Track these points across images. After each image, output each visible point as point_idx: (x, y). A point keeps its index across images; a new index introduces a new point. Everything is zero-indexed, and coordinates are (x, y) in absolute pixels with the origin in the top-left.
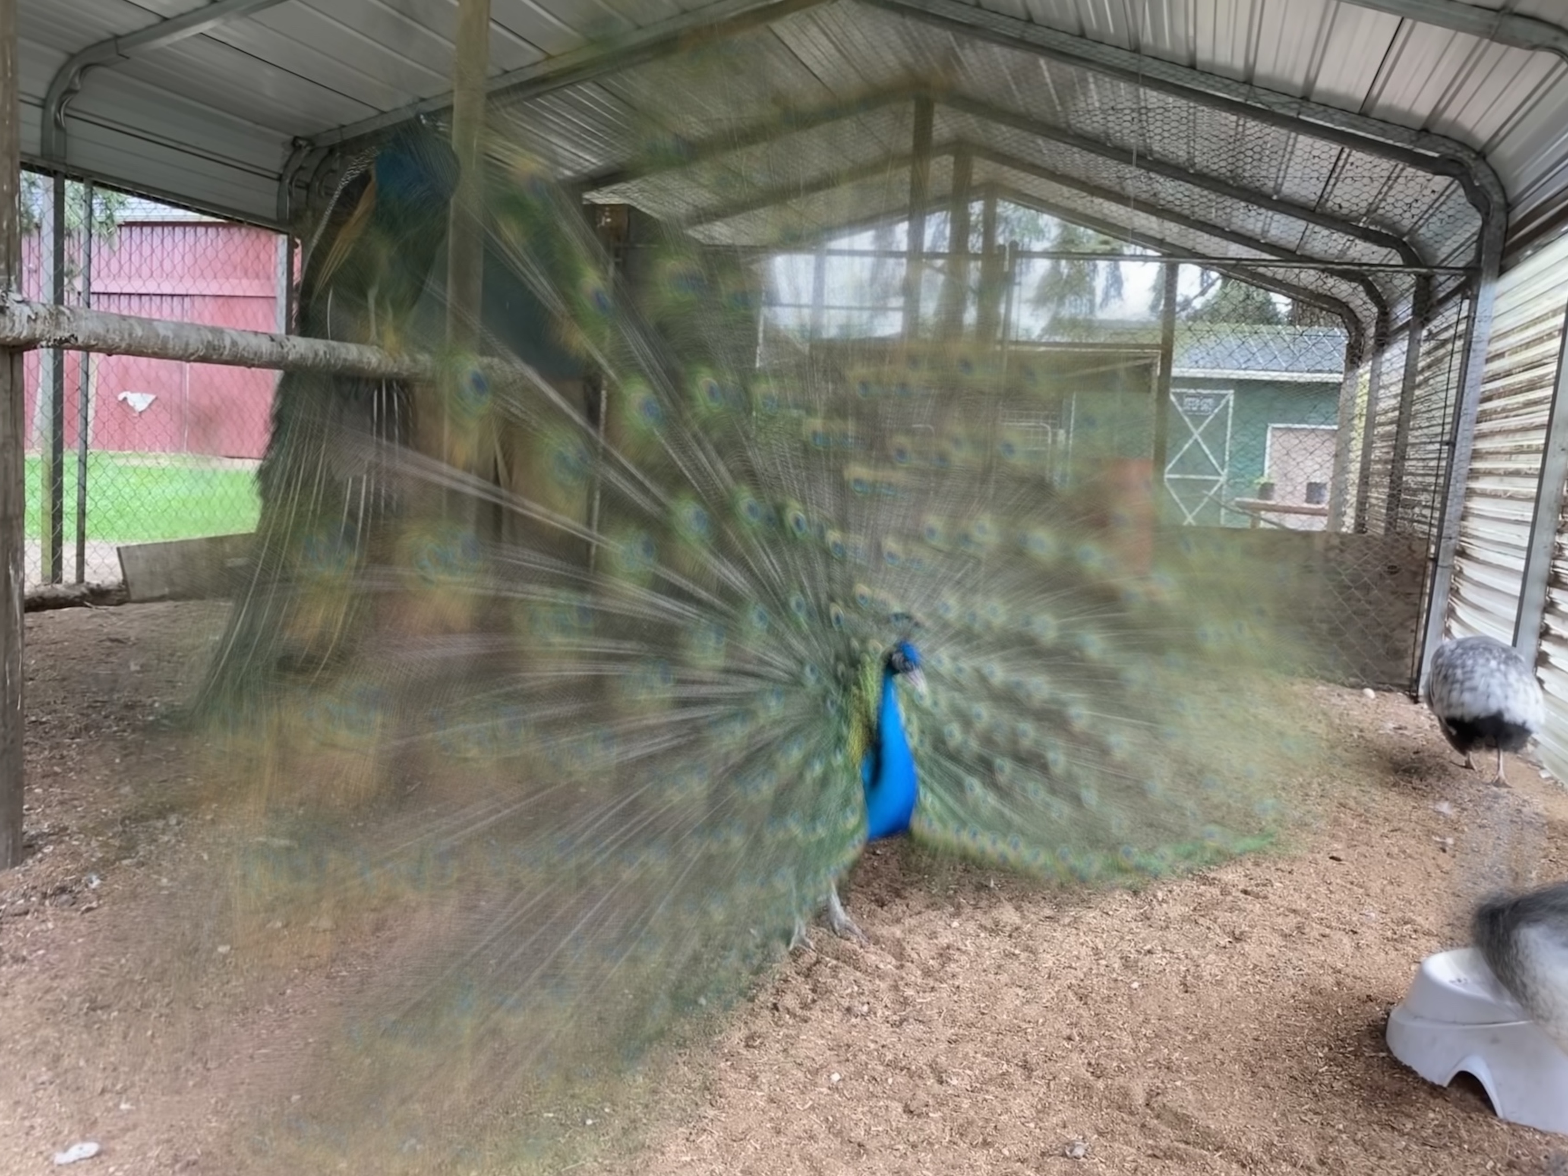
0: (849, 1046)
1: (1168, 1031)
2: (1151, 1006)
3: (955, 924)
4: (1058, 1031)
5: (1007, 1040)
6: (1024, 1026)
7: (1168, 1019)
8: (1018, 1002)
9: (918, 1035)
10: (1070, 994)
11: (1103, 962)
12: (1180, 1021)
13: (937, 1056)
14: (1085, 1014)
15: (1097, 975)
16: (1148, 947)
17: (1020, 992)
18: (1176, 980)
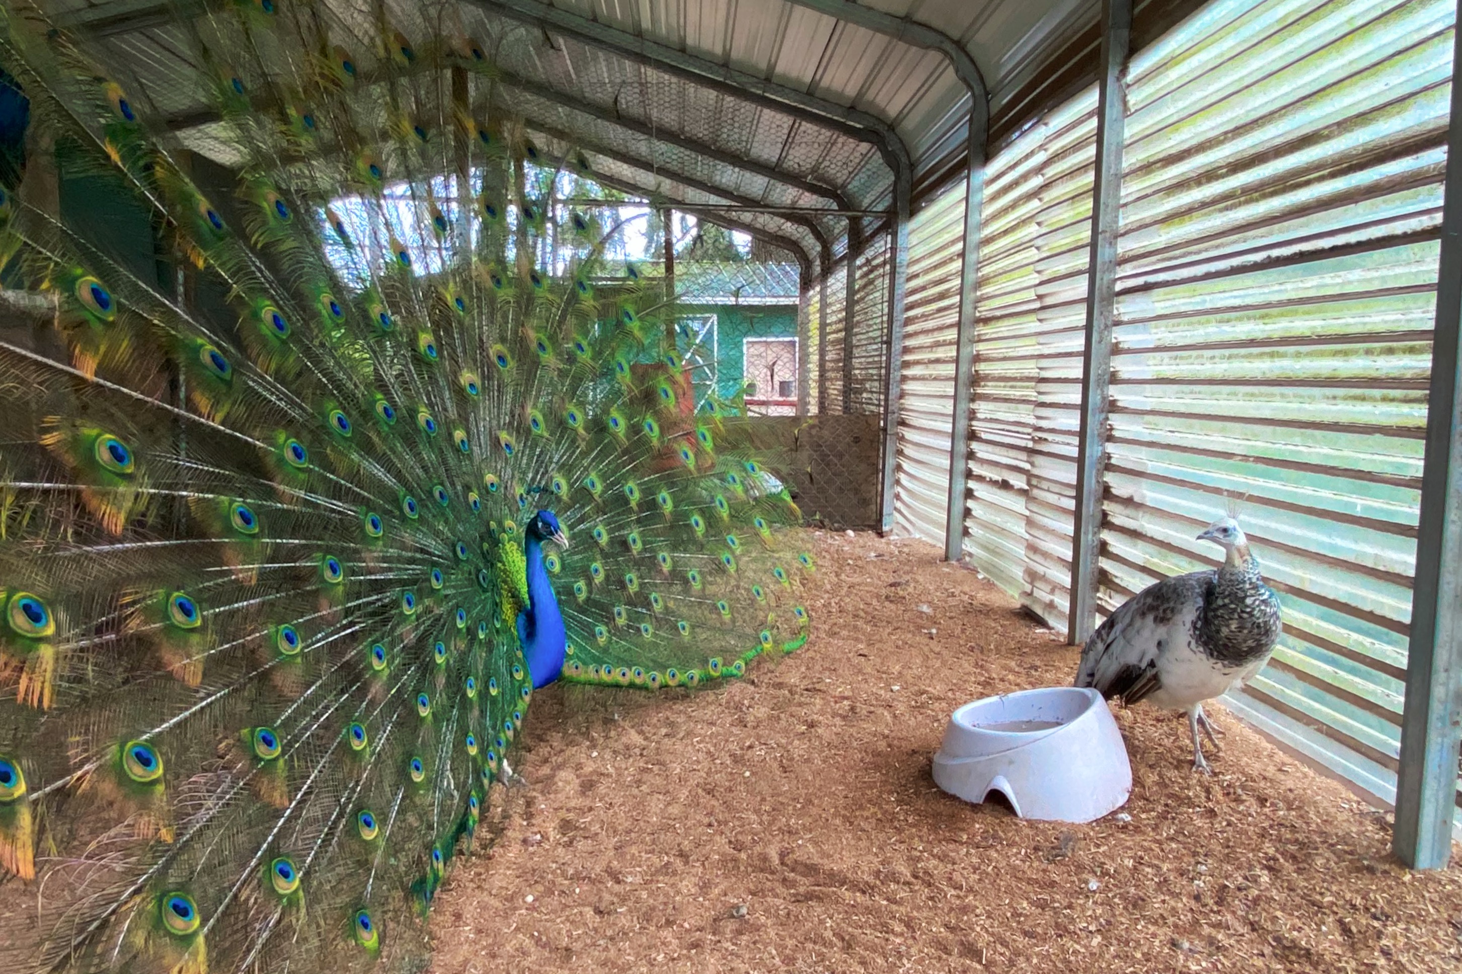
0: (534, 870)
1: (782, 804)
2: (763, 786)
3: (595, 754)
4: (699, 821)
5: (662, 836)
6: (671, 822)
7: (779, 795)
8: (661, 806)
9: (590, 849)
10: (700, 791)
11: (718, 761)
12: (788, 795)
13: (610, 862)
14: (716, 803)
15: (717, 772)
16: (748, 744)
17: (661, 797)
18: (775, 765)
